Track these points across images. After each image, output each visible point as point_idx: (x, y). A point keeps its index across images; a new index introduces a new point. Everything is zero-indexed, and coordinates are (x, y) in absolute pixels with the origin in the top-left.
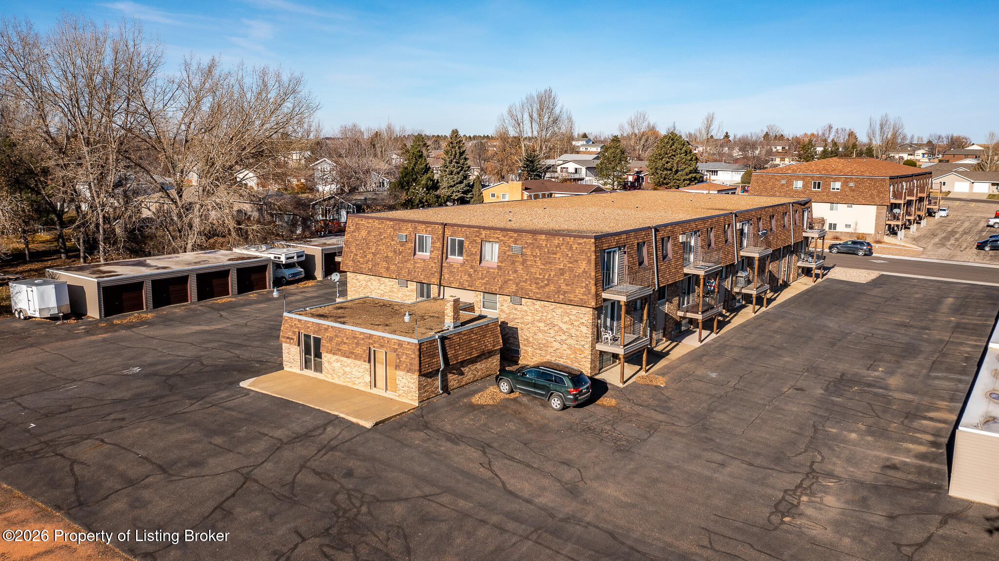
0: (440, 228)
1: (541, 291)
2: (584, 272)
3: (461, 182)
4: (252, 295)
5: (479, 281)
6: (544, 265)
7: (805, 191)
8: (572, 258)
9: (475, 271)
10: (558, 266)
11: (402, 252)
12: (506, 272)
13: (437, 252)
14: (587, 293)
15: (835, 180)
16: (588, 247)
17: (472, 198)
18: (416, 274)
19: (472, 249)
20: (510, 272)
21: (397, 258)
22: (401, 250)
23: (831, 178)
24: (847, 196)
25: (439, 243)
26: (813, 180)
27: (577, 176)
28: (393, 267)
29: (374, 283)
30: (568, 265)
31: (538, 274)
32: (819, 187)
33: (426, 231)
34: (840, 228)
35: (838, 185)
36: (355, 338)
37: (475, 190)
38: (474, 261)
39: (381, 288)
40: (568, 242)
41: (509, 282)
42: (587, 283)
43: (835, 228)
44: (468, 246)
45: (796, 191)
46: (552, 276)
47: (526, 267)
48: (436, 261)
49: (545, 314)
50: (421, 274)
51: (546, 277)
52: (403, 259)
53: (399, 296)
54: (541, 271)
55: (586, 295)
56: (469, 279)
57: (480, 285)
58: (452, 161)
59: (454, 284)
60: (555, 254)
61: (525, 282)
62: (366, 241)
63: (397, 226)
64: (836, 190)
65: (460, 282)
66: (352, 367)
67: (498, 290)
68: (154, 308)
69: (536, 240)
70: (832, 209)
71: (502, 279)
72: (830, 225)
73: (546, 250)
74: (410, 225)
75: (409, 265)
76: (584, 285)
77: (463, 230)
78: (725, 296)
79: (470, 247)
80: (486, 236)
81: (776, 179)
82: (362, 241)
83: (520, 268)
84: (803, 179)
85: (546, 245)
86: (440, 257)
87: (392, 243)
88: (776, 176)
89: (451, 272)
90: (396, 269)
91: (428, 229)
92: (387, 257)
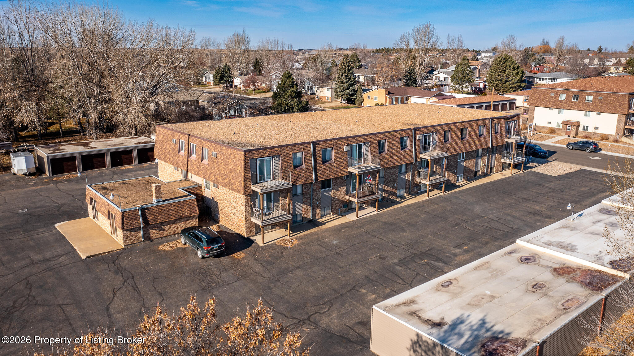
0: (188, 137)
1: (224, 181)
2: (240, 172)
3: (348, 89)
4: (145, 165)
5: (201, 171)
6: (225, 165)
7: (567, 102)
8: (235, 163)
9: (200, 165)
10: (230, 167)
11: (174, 150)
13: (186, 152)
14: (241, 185)
15: (590, 94)
16: (241, 157)
17: (356, 99)
18: (179, 164)
19: (199, 152)
20: (212, 168)
21: (173, 153)
23: (587, 93)
24: (597, 106)
25: (187, 146)
26: (574, 94)
27: (444, 83)
28: (171, 158)
29: (167, 167)
30: (234, 167)
32: (577, 100)
34: (591, 130)
35: (591, 98)
36: (105, 204)
37: (358, 94)
38: (199, 159)
39: (169, 170)
40: (234, 153)
41: (212, 174)
43: (587, 129)
44: (197, 150)
45: (561, 102)
46: (227, 173)
47: (218, 166)
48: (186, 157)
49: (227, 196)
50: (181, 164)
52: (175, 154)
54: (223, 169)
55: (240, 187)
56: (198, 170)
57: (201, 174)
58: (343, 75)
60: (229, 159)
61: (218, 175)
63: (173, 134)
64: (589, 102)
66: (106, 221)
67: (208, 178)
68: (83, 171)
70: (585, 115)
71: (209, 172)
72: (584, 127)
73: (226, 156)
74: (177, 134)
75: (177, 158)
76: (239, 180)
77: (196, 140)
78: (406, 185)
81: (548, 92)
82: (161, 141)
84: (566, 92)
85: (226, 153)
87: (171, 144)
88: (548, 90)
91: (184, 137)
92: (169, 152)
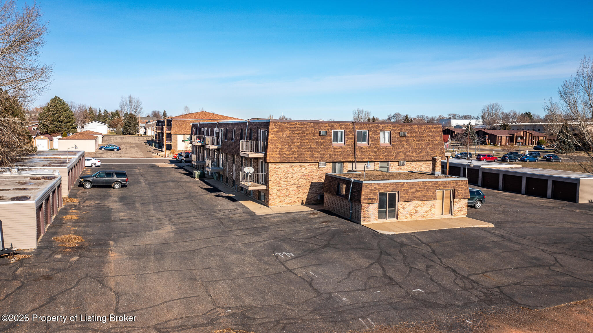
0: (351, 125)
1: (419, 156)
2: (439, 142)
5: (381, 155)
6: (418, 141)
8: (432, 136)
9: (378, 149)
10: (426, 141)
11: (322, 143)
12: (398, 148)
13: (350, 140)
14: (442, 153)
16: (439, 129)
18: (336, 156)
19: (375, 137)
20: (400, 148)
21: (320, 148)
22: (322, 142)
25: (351, 135)
28: (316, 155)
29: (295, 169)
30: (431, 140)
31: (416, 146)
33: (341, 128)
36: (425, 186)
38: (377, 144)
39: (301, 171)
40: (429, 128)
41: (400, 153)
42: (441, 148)
44: (372, 135)
46: (423, 146)
47: (408, 144)
48: (351, 146)
49: (417, 169)
50: (340, 156)
51: (420, 148)
52: (325, 148)
53: (317, 175)
54: (417, 145)
55: (441, 154)
56: (375, 155)
57: (383, 158)
59: (365, 159)
60: (423, 134)
61: (409, 152)
62: (290, 138)
63: (317, 126)
65: (369, 157)
66: (422, 206)
67: (394, 159)
69: (412, 128)
71: (396, 152)
73: (418, 133)
74: (328, 124)
75: (330, 152)
76: (440, 149)
77: (367, 125)
79: (373, 135)
80: (383, 128)
82: (287, 139)
83: (405, 144)
85: (418, 130)
86: (353, 143)
87: (314, 137)
89: (362, 152)
90: (319, 155)
91: (342, 126)
92: (311, 147)
